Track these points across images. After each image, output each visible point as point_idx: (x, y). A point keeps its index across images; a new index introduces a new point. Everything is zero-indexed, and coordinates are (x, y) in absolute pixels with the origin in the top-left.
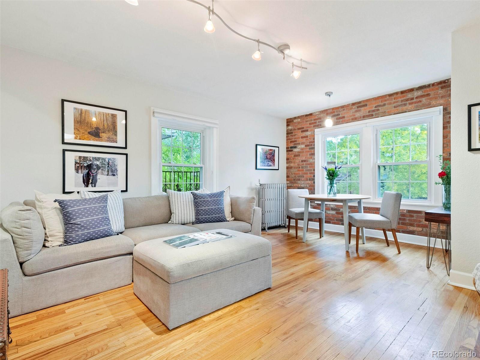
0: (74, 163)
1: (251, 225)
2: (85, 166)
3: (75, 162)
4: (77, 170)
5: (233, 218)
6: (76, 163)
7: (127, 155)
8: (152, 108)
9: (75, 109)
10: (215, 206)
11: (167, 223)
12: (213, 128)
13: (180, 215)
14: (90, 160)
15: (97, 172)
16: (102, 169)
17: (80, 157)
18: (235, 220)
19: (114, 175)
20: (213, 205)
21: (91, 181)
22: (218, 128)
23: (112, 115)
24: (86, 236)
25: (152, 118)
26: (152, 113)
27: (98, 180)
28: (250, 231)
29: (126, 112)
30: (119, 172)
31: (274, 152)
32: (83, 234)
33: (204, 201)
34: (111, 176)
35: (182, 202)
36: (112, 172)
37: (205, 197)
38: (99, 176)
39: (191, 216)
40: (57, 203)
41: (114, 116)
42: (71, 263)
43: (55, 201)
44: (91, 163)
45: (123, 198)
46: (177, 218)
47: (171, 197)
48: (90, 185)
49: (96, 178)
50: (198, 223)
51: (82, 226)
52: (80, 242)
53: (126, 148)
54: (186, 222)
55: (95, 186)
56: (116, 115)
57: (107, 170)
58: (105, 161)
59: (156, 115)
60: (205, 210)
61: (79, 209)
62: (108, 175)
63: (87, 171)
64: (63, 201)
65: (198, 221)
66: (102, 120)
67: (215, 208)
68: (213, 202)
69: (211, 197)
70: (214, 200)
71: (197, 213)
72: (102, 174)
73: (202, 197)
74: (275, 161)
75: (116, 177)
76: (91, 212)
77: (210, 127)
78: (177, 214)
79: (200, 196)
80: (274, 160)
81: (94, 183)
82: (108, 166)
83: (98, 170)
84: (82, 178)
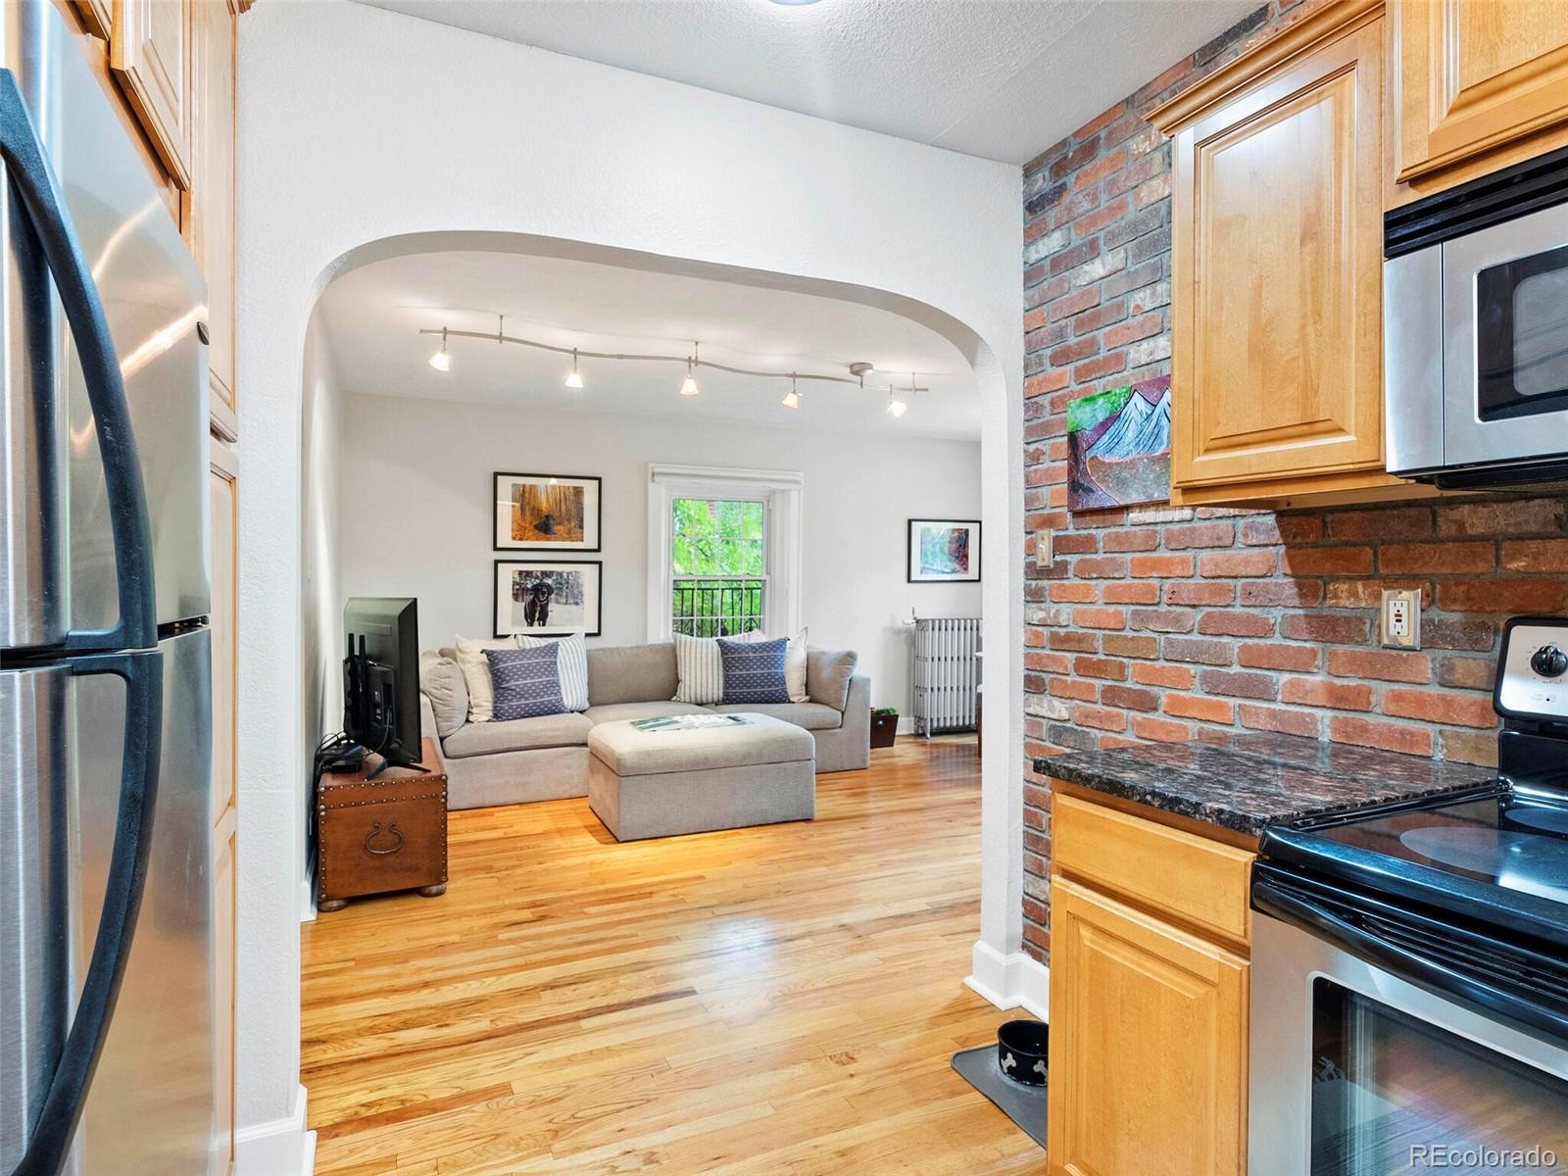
0: (511, 583)
1: (843, 714)
2: (528, 589)
3: (513, 581)
4: (516, 597)
5: (808, 698)
6: (515, 583)
7: (600, 563)
8: (651, 465)
9: (514, 485)
10: (762, 669)
11: (670, 700)
12: (789, 490)
13: (693, 685)
14: (537, 577)
15: (548, 598)
17: (521, 573)
18: (810, 702)
19: (577, 604)
20: (759, 667)
21: (537, 615)
22: (802, 492)
23: (575, 488)
24: (523, 709)
25: (651, 485)
26: (650, 476)
27: (550, 614)
28: (840, 727)
29: (599, 479)
30: (585, 598)
31: (967, 535)
32: (518, 706)
33: (740, 658)
34: (572, 606)
35: (698, 660)
36: (574, 597)
37: (743, 650)
38: (552, 606)
39: (715, 688)
40: (484, 655)
41: (578, 491)
42: (501, 748)
43: (482, 652)
44: (538, 581)
45: (589, 648)
46: (687, 691)
47: (678, 648)
48: (536, 623)
49: (547, 610)
50: (726, 704)
51: (518, 693)
52: (515, 719)
53: (598, 550)
54: (704, 700)
55: (544, 625)
56: (582, 488)
57: (564, 594)
58: (562, 577)
59: (656, 478)
60: (741, 676)
61: (514, 667)
62: (566, 604)
63: (532, 597)
64: (493, 652)
65: (729, 699)
66: (558, 501)
67: (762, 675)
68: (758, 661)
69: (757, 650)
70: (762, 657)
71: (728, 682)
72: (558, 602)
73: (736, 650)
74: (967, 558)
75: (580, 607)
76: (531, 672)
77: (783, 491)
78: (688, 683)
79: (732, 648)
80: (966, 556)
81: (543, 619)
82: (567, 588)
83: (549, 594)
84: (523, 611)
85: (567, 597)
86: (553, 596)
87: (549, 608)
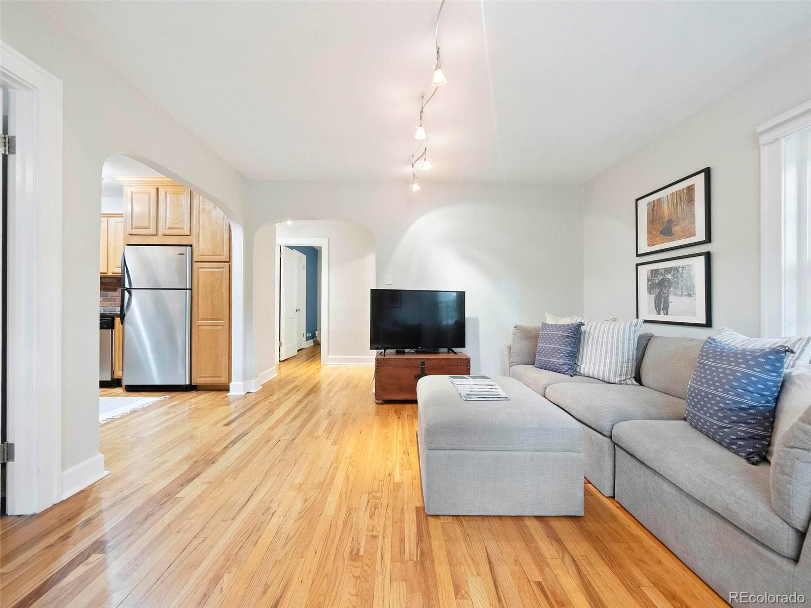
0: (647, 281)
2: (656, 284)
3: (648, 279)
4: (649, 291)
7: (708, 254)
9: (648, 205)
14: (662, 274)
15: (668, 290)
16: (674, 286)
17: (652, 271)
19: (690, 295)
21: (662, 305)
23: (688, 188)
27: (670, 304)
29: (707, 170)
30: (698, 290)
34: (686, 297)
36: (688, 290)
38: (672, 298)
41: (690, 189)
44: (662, 277)
48: (662, 312)
49: (668, 301)
53: (708, 242)
55: (667, 314)
56: (694, 185)
57: (680, 287)
58: (678, 271)
62: (681, 296)
63: (658, 291)
66: (675, 205)
72: (675, 294)
75: (692, 298)
81: (666, 309)
82: (682, 280)
83: (670, 288)
84: (654, 302)
85: (682, 289)
86: (672, 289)
87: (670, 300)
